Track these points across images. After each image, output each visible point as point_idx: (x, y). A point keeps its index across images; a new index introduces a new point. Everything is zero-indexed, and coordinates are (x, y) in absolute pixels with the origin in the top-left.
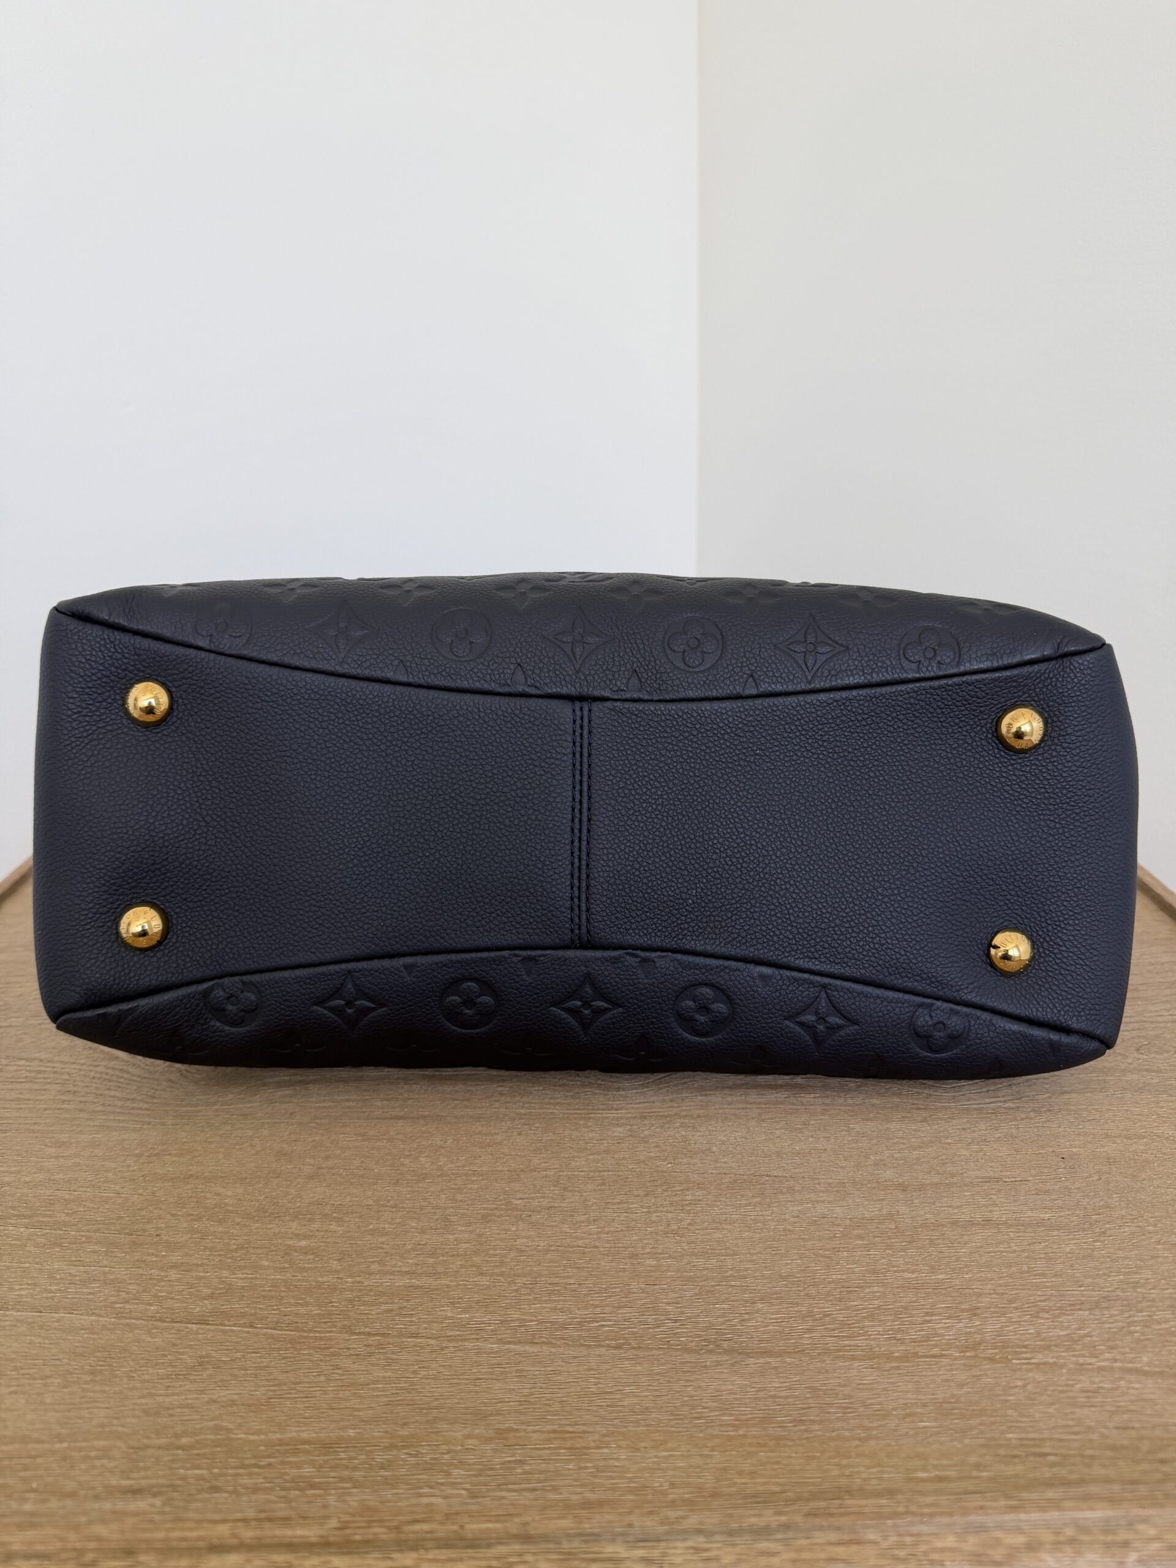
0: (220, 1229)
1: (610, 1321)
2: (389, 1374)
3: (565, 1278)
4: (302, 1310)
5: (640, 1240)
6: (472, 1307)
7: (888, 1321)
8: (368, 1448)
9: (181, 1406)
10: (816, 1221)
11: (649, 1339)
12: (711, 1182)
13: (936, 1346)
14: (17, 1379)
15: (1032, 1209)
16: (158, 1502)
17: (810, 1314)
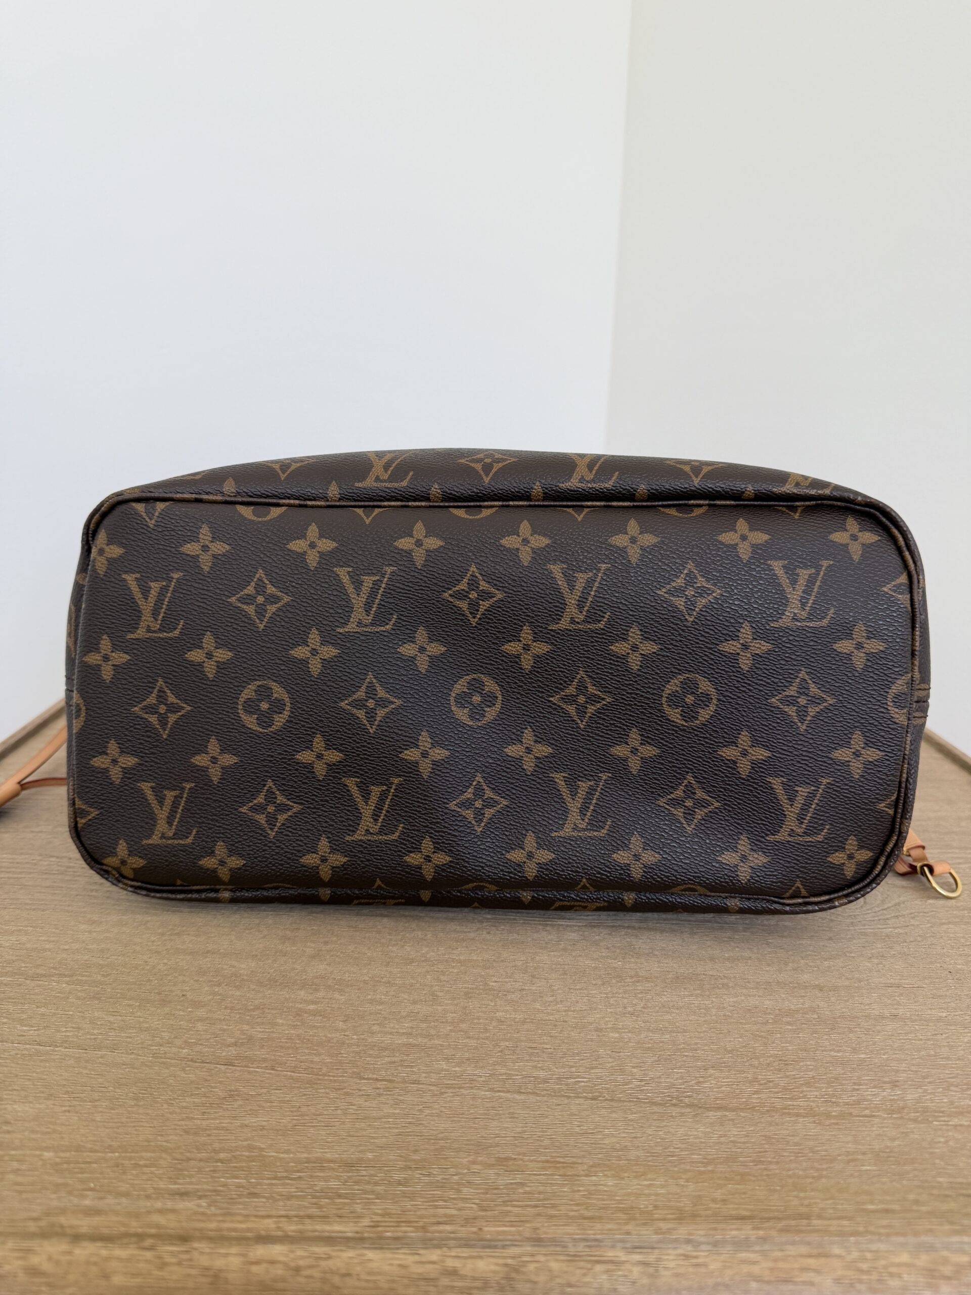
0: (238, 993)
1: (585, 1078)
2: (397, 1111)
3: (541, 1044)
4: (316, 1059)
5: (603, 1018)
6: (463, 1062)
7: (823, 1087)
8: (386, 1168)
9: (217, 1128)
10: (749, 1010)
11: (621, 1093)
12: (657, 977)
13: (866, 1108)
14: (69, 1100)
15: (930, 1009)
16: (203, 1203)
17: (755, 1080)
